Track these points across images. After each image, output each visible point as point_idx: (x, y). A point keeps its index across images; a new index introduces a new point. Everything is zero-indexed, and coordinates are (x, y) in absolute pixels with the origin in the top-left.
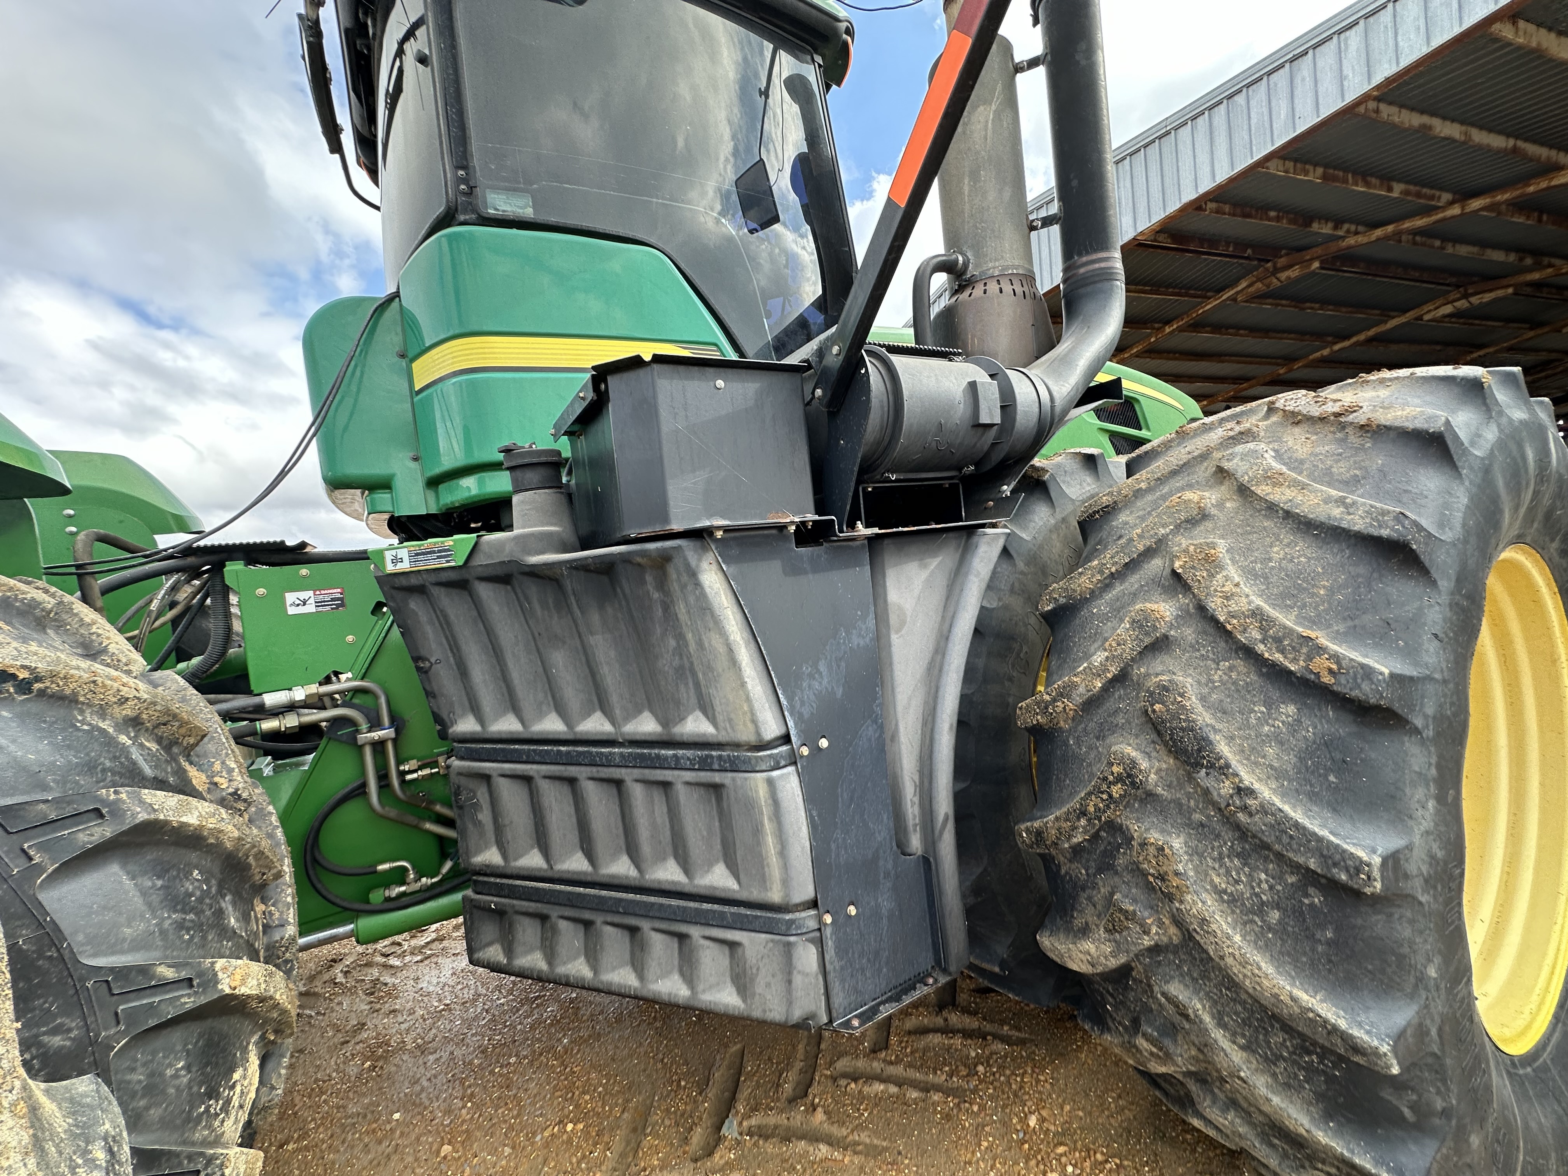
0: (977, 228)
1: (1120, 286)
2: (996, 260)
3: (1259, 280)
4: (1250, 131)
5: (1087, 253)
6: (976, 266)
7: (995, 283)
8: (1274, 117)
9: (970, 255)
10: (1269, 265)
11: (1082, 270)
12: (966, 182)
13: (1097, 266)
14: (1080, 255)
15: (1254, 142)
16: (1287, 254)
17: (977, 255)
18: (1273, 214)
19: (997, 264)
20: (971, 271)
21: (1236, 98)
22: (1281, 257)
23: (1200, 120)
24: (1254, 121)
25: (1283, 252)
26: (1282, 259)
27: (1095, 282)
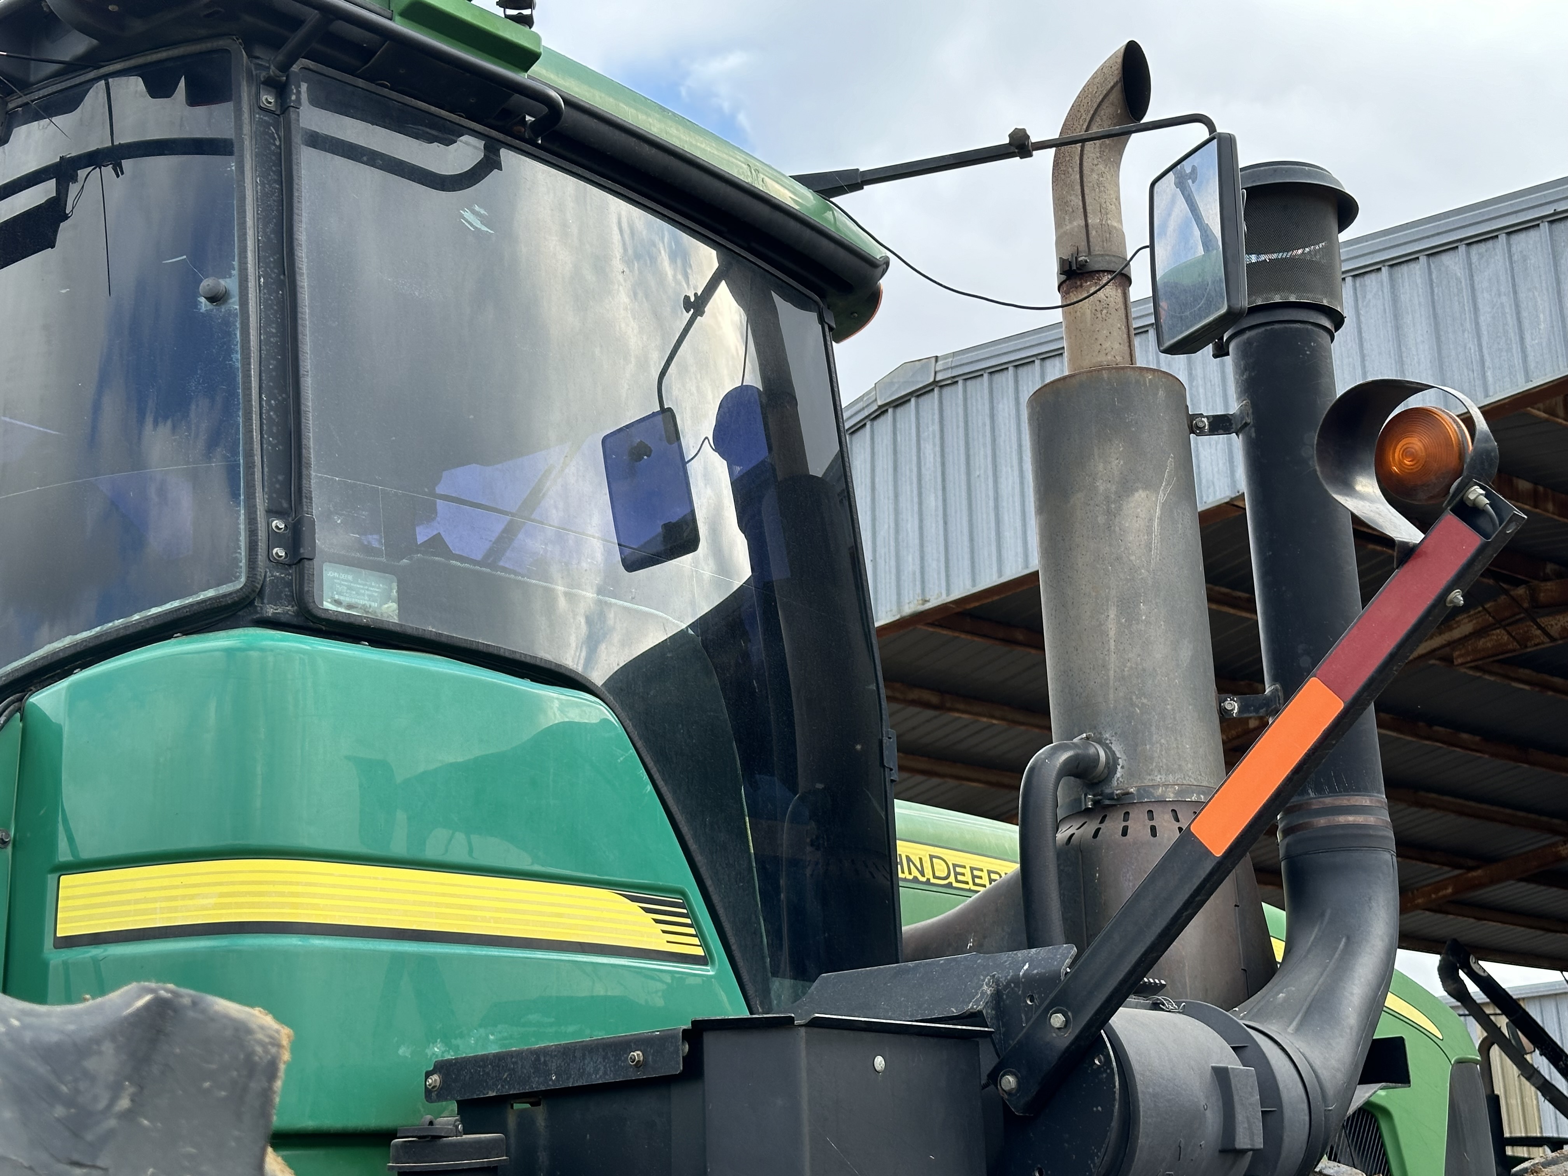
0: (1133, 705)
1: (1388, 859)
2: (1169, 771)
3: (1499, 623)
4: (1479, 337)
5: (1333, 792)
6: (1131, 774)
7: (1169, 816)
8: (1526, 324)
9: (1117, 748)
10: (1521, 591)
11: (1322, 821)
12: (1112, 613)
13: (1351, 819)
14: (1319, 790)
15: (1488, 364)
16: (1559, 575)
17: (1133, 751)
18: (1524, 485)
19: (1171, 779)
20: (1120, 780)
21: (1447, 259)
22: (1546, 579)
23: (1371, 281)
24: (1485, 319)
25: (1550, 568)
26: (1549, 585)
27: (1348, 849)
